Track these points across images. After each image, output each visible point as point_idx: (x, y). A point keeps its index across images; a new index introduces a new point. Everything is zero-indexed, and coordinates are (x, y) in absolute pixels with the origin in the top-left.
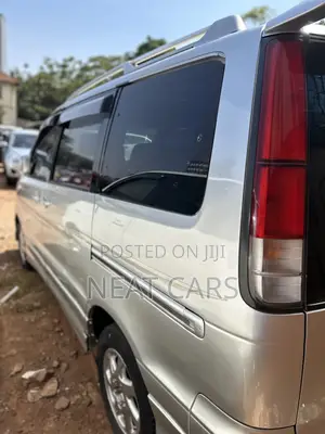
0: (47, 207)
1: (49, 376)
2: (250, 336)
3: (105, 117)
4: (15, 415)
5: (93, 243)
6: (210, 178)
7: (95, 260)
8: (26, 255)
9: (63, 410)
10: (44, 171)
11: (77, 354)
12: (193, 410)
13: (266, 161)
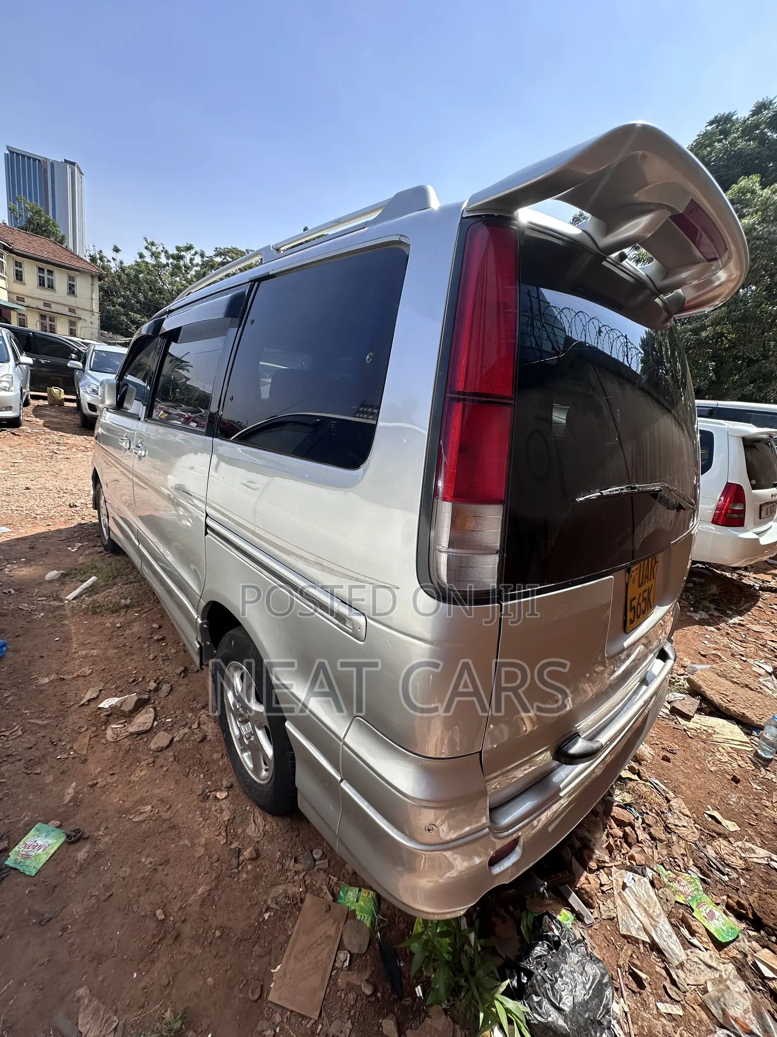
0: (140, 457)
1: (141, 704)
2: (428, 636)
3: (231, 326)
4: (84, 761)
5: (210, 511)
6: (380, 424)
7: (211, 536)
8: (109, 530)
9: (162, 750)
10: (136, 407)
11: (186, 670)
12: (346, 740)
13: (459, 393)
